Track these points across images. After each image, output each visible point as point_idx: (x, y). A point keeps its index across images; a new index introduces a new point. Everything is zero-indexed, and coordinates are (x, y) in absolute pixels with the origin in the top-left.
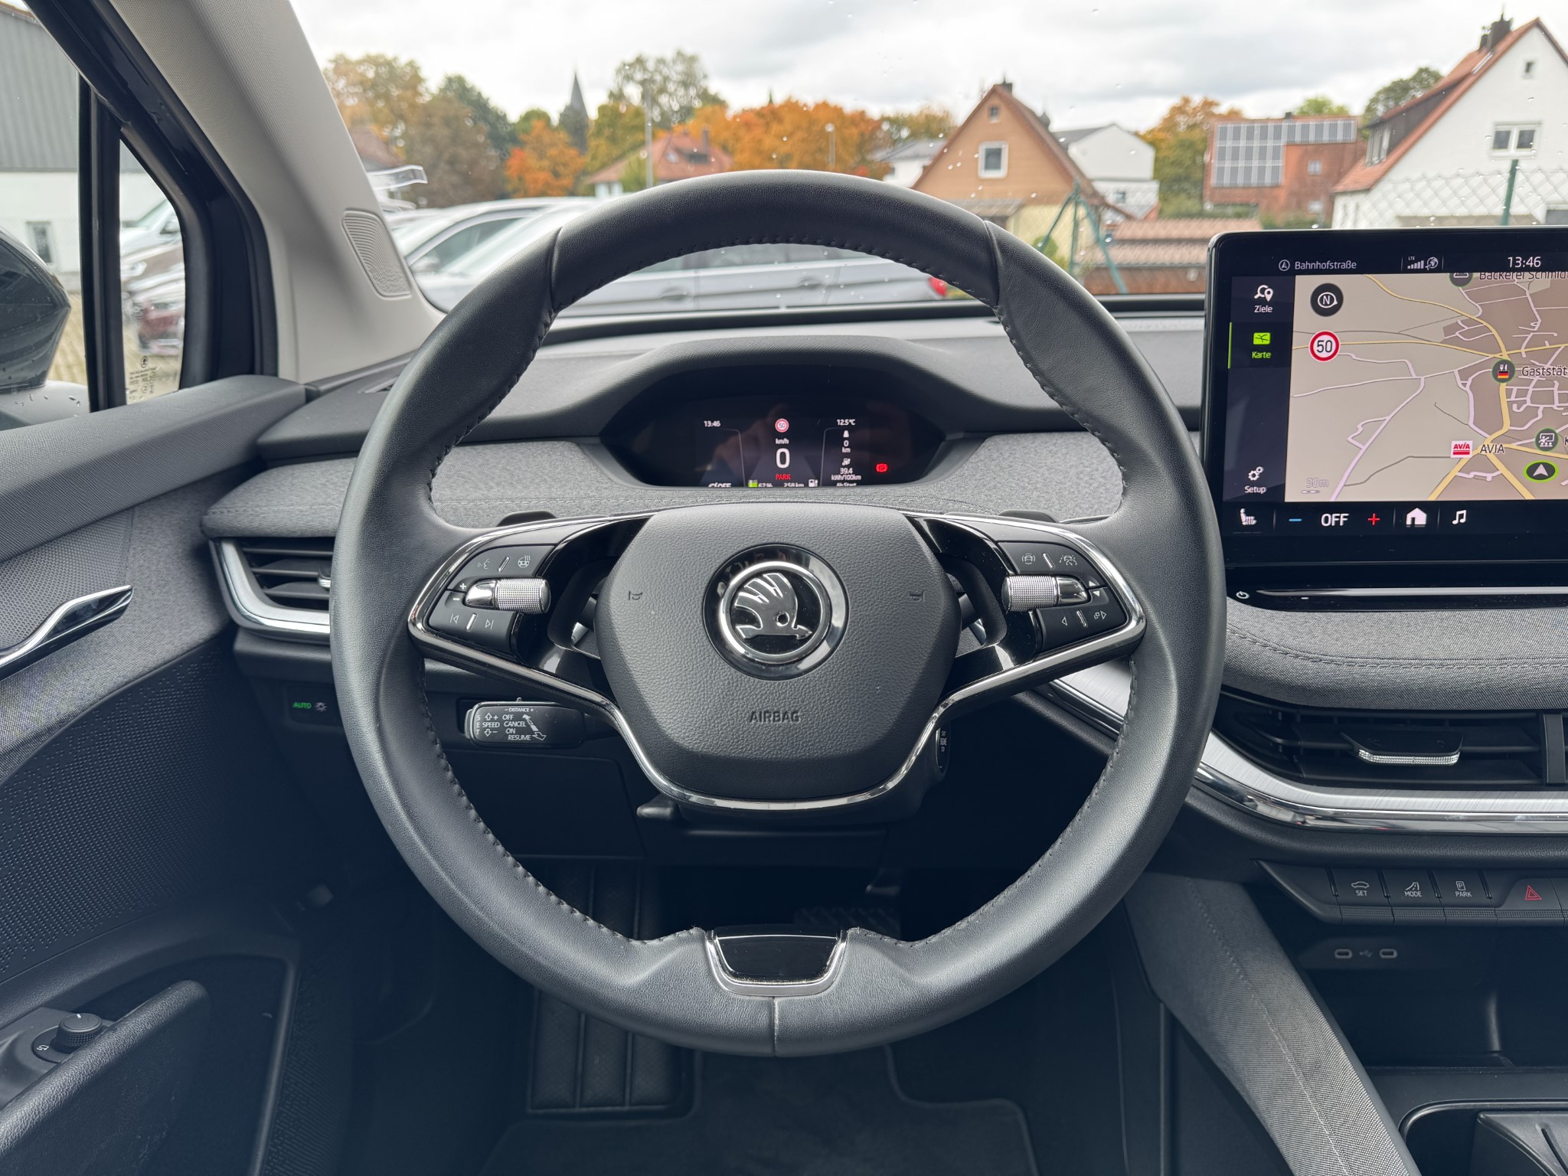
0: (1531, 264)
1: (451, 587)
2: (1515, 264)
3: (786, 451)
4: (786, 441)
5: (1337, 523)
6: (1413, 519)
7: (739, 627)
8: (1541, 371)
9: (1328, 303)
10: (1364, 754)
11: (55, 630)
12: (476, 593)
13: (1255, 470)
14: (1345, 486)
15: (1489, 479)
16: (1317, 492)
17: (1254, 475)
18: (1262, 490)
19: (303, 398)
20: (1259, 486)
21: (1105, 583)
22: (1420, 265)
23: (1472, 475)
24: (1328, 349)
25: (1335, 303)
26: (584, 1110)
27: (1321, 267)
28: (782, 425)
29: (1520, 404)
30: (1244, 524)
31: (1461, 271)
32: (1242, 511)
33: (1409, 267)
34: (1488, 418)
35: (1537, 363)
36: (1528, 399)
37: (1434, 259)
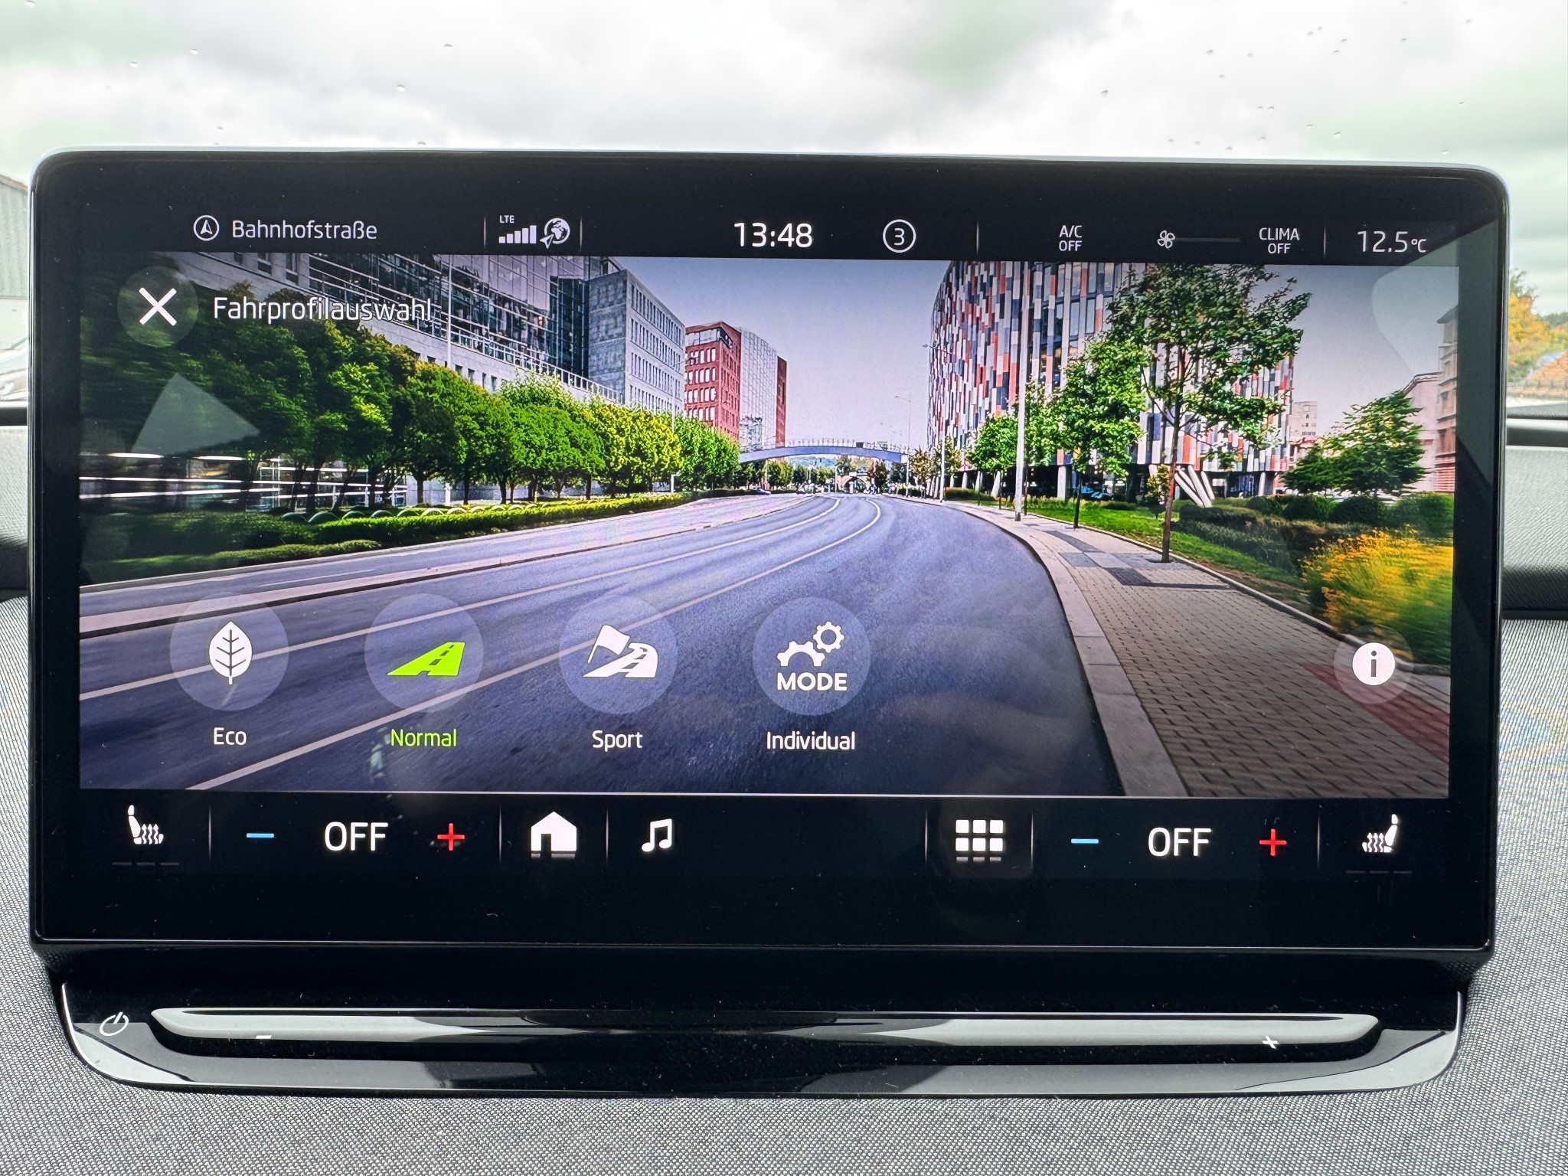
0: (790, 240)
2: (750, 238)
5: (362, 844)
22: (527, 235)
27: (294, 233)
30: (138, 841)
33: (502, 240)
37: (560, 224)
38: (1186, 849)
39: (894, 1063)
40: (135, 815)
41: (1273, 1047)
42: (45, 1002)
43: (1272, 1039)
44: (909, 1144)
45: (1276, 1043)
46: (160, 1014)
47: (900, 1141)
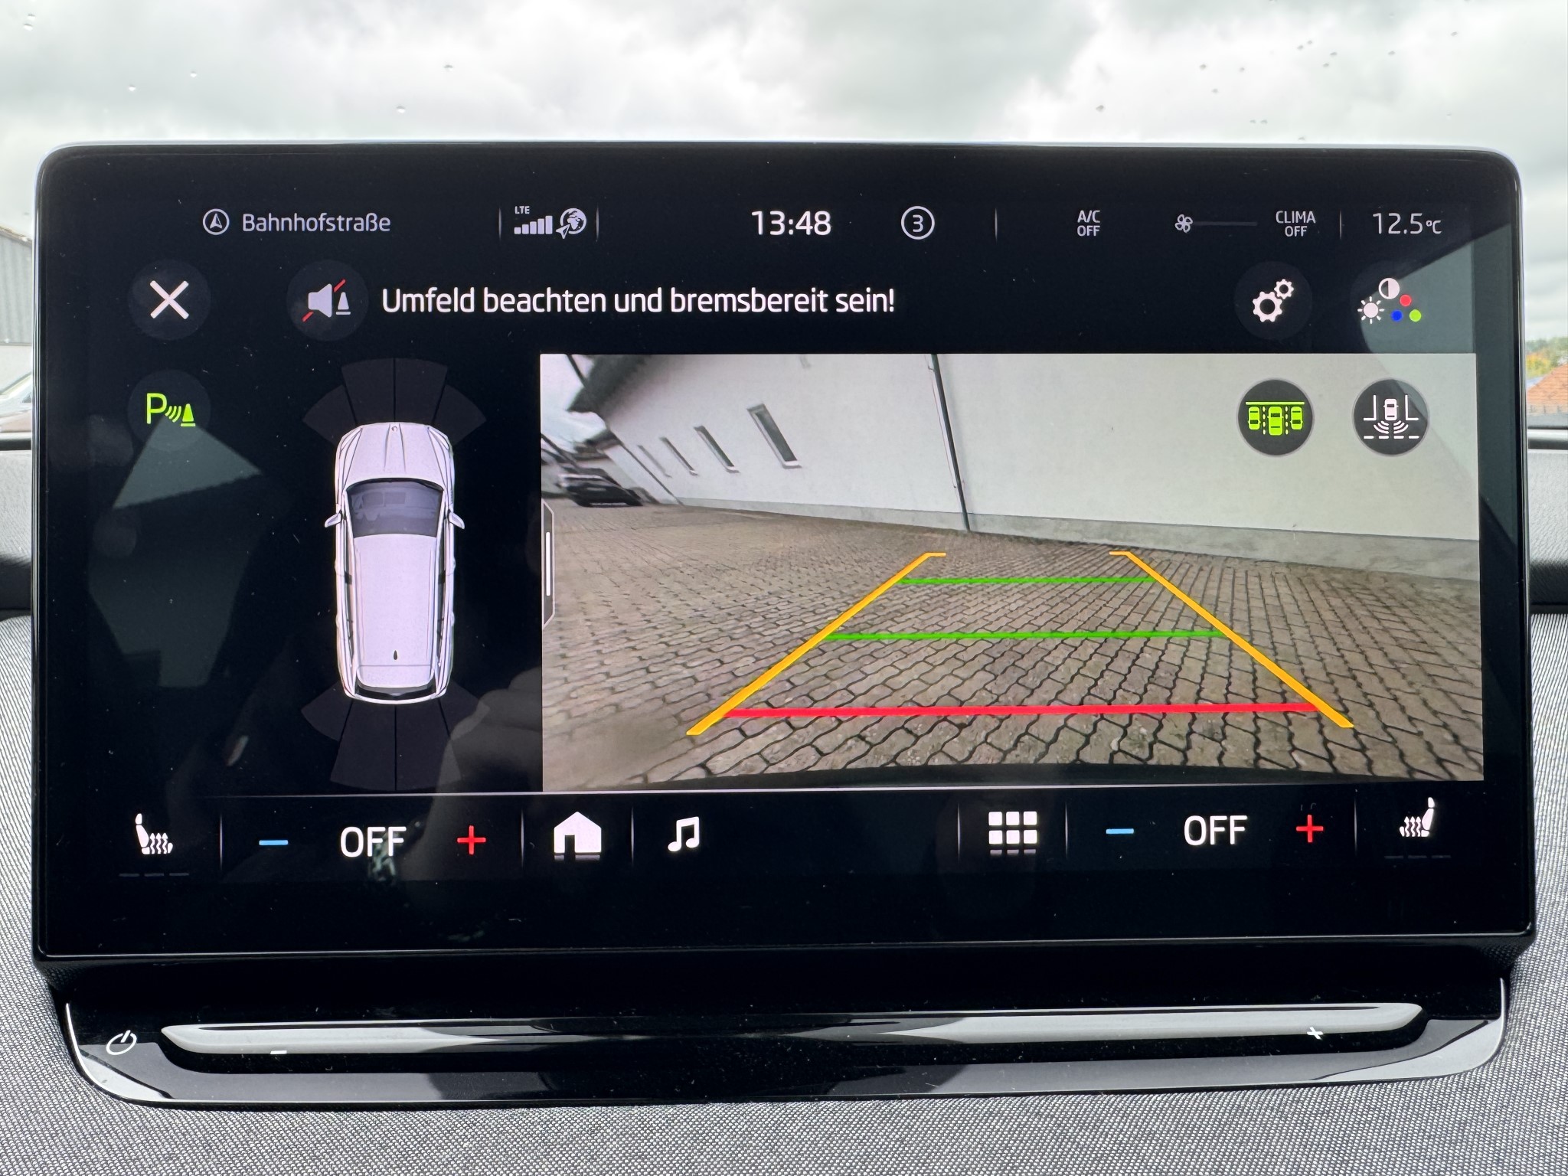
0: (808, 228)
2: (768, 226)
5: (379, 850)
6: (570, 841)
22: (544, 226)
27: (306, 226)
30: (146, 851)
32: (139, 819)
33: (517, 231)
37: (576, 214)
38: (1223, 838)
39: (932, 1063)
40: (144, 824)
41: (1318, 1038)
42: (49, 1022)
43: (1317, 1030)
44: (954, 1144)
45: (1321, 1033)
46: (170, 1031)
47: (944, 1141)
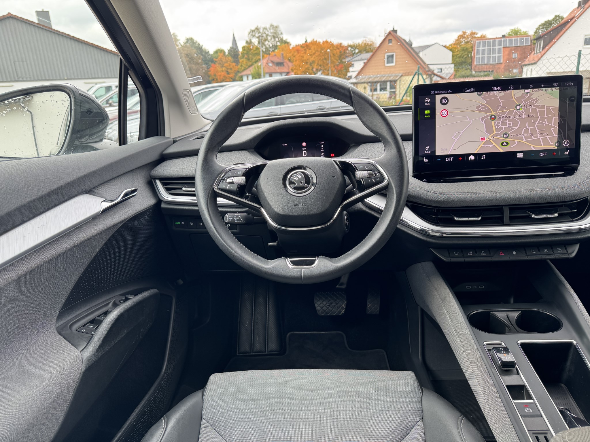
0: (499, 89)
1: (223, 179)
2: (494, 89)
3: (306, 152)
4: (305, 149)
5: (450, 160)
6: (471, 158)
7: (291, 185)
8: (503, 117)
9: (445, 102)
10: (456, 218)
11: (123, 197)
12: (228, 180)
13: (427, 147)
14: (452, 150)
15: (491, 147)
16: (444, 152)
17: (427, 148)
18: (429, 152)
19: (172, 142)
20: (428, 151)
21: (379, 172)
22: (469, 91)
23: (486, 146)
24: (445, 114)
25: (447, 102)
26: (254, 354)
27: (442, 92)
28: (304, 144)
29: (498, 126)
30: (425, 161)
31: (480, 92)
32: (424, 158)
33: (466, 91)
34: (489, 130)
35: (502, 115)
36: (500, 125)
37: (472, 89)
38: (544, 155)
